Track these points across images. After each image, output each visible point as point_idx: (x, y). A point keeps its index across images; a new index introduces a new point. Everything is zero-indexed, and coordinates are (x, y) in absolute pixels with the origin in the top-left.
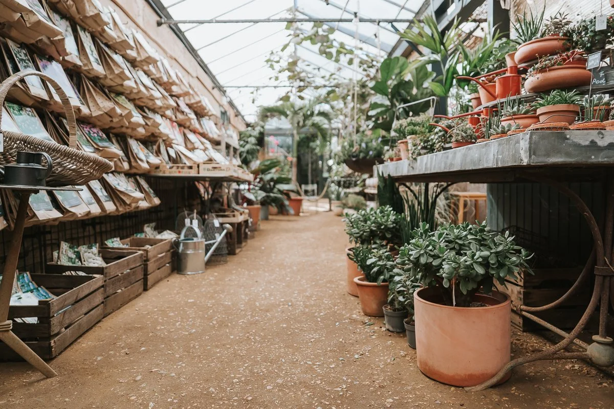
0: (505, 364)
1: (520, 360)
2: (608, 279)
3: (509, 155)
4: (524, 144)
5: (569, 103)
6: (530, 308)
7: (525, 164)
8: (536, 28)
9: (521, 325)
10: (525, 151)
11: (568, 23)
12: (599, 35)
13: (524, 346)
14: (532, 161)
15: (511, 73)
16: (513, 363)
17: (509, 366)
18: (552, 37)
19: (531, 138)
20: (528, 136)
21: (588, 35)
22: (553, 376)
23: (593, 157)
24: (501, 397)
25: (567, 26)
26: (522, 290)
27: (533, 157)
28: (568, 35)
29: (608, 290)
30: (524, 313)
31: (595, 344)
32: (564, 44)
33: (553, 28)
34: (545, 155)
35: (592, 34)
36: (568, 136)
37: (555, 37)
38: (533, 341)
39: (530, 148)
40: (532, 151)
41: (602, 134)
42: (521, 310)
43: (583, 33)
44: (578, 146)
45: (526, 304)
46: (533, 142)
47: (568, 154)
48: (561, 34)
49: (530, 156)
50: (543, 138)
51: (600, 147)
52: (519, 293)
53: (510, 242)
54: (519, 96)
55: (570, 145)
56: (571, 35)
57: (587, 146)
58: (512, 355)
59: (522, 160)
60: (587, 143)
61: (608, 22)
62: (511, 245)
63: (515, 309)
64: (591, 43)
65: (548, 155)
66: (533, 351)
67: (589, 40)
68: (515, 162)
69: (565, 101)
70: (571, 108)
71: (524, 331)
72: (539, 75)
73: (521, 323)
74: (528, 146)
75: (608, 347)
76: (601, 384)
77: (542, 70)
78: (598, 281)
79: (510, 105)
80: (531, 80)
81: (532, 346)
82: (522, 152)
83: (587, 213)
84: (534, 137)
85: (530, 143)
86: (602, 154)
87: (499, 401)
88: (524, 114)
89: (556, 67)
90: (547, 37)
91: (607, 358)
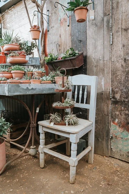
0: (4, 165)
1: (9, 162)
2: (34, 128)
3: (1, 91)
4: (6, 88)
5: (21, 70)
6: (12, 140)
7: (7, 95)
8: (10, 38)
9: (10, 146)
10: (7, 91)
11: (20, 40)
12: (29, 47)
13: (11, 154)
14: (9, 95)
15: (2, 54)
16: (7, 164)
17: (5, 166)
18: (15, 44)
19: (8, 86)
20: (7, 86)
21: (26, 46)
22: (20, 163)
23: (28, 92)
24: (3, 178)
25: (20, 41)
26: (10, 134)
27: (9, 93)
28: (20, 44)
29: (34, 132)
30: (10, 142)
31: (31, 149)
32: (19, 47)
33: (16, 41)
34: (13, 92)
35: (27, 46)
36: (20, 86)
37: (16, 44)
38: (14, 151)
39: (8, 90)
40: (9, 91)
41: (30, 85)
42: (9, 141)
43: (25, 45)
44: (23, 89)
45: (11, 139)
46: (9, 88)
47: (20, 92)
48: (18, 44)
49: (8, 93)
50: (12, 86)
51: (29, 89)
52: (9, 135)
53: (4, 121)
54: (5, 64)
55: (21, 89)
56: (21, 45)
57: (26, 89)
58: (7, 159)
59: (6, 94)
60: (26, 88)
61: (31, 43)
62: (4, 122)
63: (7, 141)
64: (27, 49)
65: (14, 92)
66: (14, 155)
67: (26, 48)
68: (4, 94)
69: (20, 70)
70: (22, 72)
71: (11, 148)
72: (11, 58)
73: (10, 145)
74: (8, 89)
75: (35, 149)
76: (33, 161)
77: (13, 56)
78: (31, 129)
79: (2, 67)
80: (9, 59)
81: (13, 153)
82: (6, 91)
83: (28, 108)
84: (9, 86)
85: (8, 88)
86: (30, 91)
87: (2, 180)
88: (7, 72)
89: (17, 56)
90: (14, 44)
91: (35, 153)
